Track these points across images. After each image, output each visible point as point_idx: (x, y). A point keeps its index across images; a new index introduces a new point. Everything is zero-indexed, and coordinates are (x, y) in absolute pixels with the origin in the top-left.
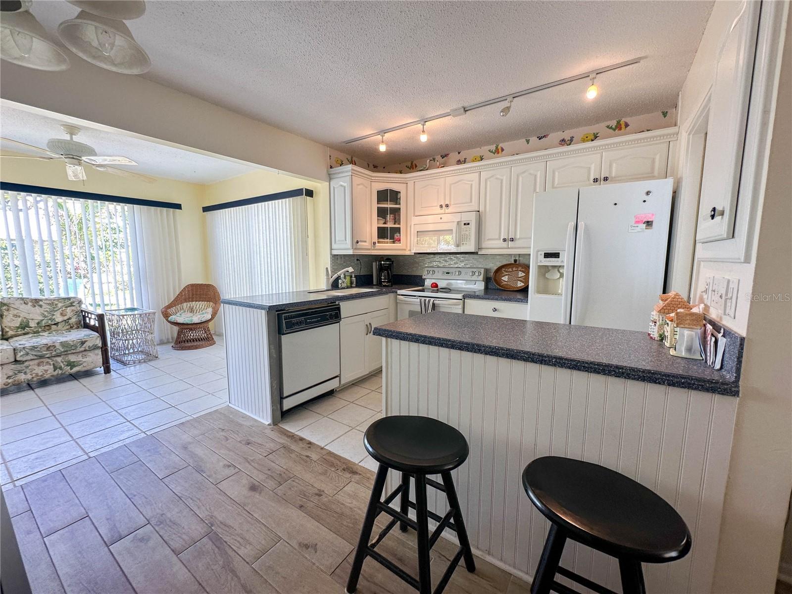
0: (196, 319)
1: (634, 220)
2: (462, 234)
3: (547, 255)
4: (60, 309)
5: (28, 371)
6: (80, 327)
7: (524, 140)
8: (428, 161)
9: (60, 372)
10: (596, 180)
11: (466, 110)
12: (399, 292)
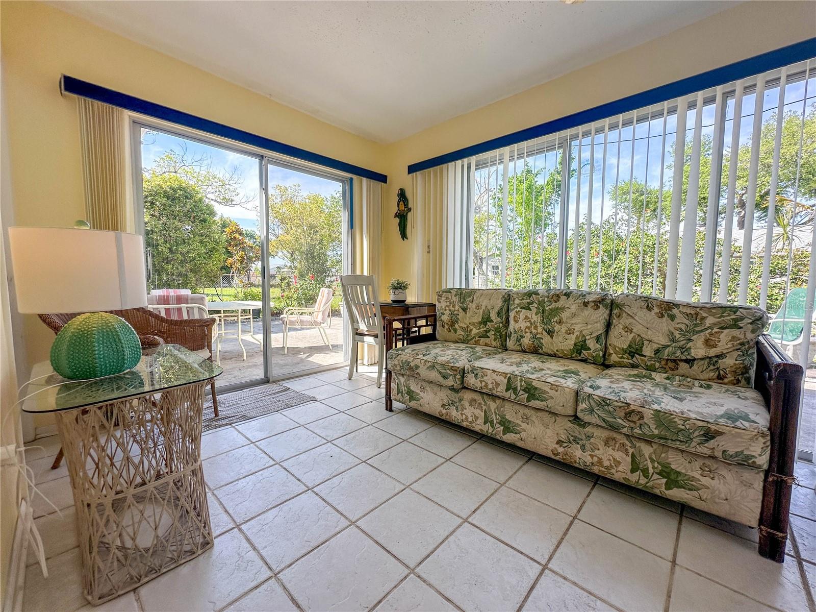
4: (706, 329)
5: (588, 446)
6: (743, 381)
9: (643, 481)
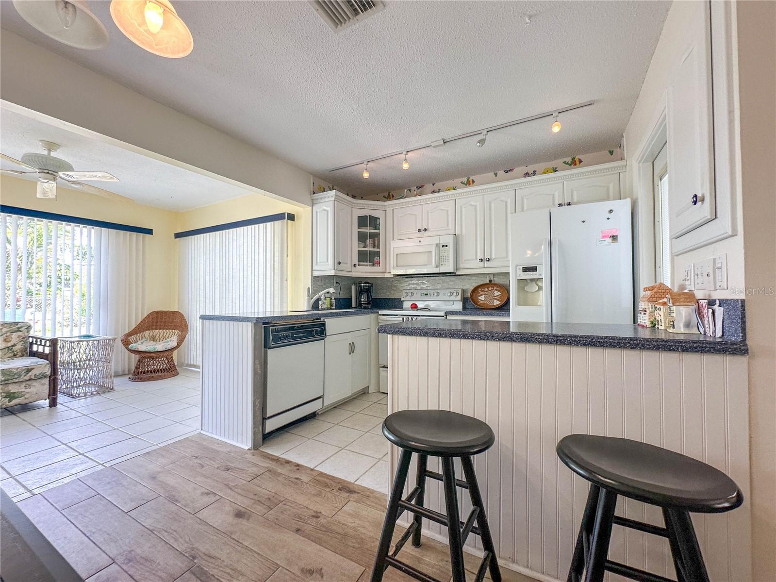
0: (160, 347)
1: (601, 235)
2: (441, 255)
3: (526, 269)
4: (4, 334)
6: (25, 355)
7: (493, 173)
8: (406, 190)
10: (560, 205)
11: (445, 141)
12: (381, 312)
